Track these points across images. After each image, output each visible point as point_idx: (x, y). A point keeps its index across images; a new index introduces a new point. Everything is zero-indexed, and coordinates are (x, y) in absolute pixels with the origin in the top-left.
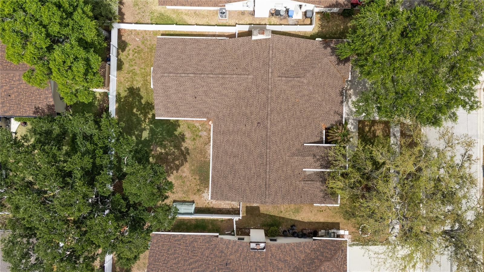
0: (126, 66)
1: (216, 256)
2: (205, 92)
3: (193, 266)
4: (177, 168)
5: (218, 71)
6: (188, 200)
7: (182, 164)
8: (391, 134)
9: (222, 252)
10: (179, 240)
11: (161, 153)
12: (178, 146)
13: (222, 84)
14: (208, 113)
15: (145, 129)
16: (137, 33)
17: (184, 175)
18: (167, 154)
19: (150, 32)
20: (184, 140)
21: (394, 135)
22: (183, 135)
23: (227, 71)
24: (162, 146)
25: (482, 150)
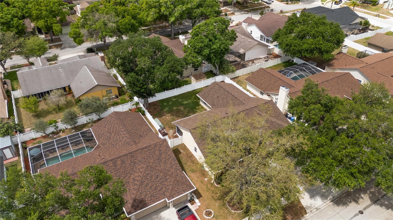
1: (143, 133)
2: (223, 98)
4: (178, 117)
6: (164, 125)
9: (147, 135)
10: (142, 120)
11: (181, 110)
13: (232, 100)
14: (215, 105)
24: (185, 109)
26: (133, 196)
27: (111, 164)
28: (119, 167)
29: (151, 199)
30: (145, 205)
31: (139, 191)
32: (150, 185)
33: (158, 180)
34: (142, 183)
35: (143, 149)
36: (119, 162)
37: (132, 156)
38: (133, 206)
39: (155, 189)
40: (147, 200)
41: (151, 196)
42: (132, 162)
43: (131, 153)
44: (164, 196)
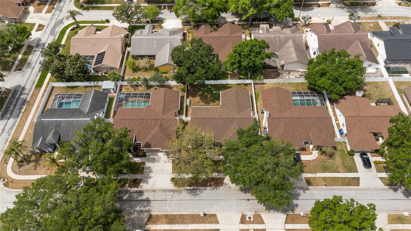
0: (239, 86)
1: (172, 108)
2: (231, 102)
3: (169, 101)
4: (203, 101)
5: (238, 104)
6: (191, 104)
7: (204, 103)
8: (219, 174)
9: (173, 110)
10: (178, 98)
11: (208, 97)
12: (211, 101)
13: (234, 106)
14: (223, 105)
15: (216, 92)
16: (251, 89)
17: (200, 103)
18: (208, 98)
19: (252, 92)
20: (213, 103)
21: (219, 175)
22: (215, 102)
23: (239, 107)
24: (210, 97)
25: (214, 213)
26: (147, 141)
27: (145, 121)
28: (148, 124)
29: (154, 146)
30: (151, 147)
31: (150, 139)
32: (156, 139)
33: (161, 138)
34: (153, 137)
35: (163, 119)
36: (149, 122)
37: (156, 121)
38: (145, 145)
39: (158, 142)
40: (152, 145)
41: (155, 144)
42: (155, 124)
43: (156, 119)
44: (160, 147)
